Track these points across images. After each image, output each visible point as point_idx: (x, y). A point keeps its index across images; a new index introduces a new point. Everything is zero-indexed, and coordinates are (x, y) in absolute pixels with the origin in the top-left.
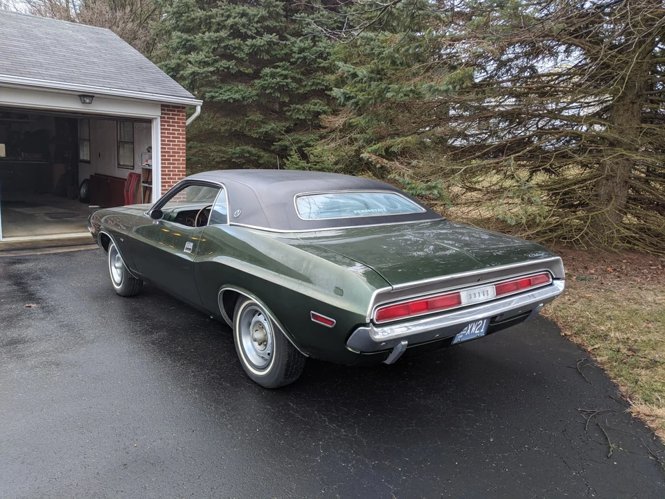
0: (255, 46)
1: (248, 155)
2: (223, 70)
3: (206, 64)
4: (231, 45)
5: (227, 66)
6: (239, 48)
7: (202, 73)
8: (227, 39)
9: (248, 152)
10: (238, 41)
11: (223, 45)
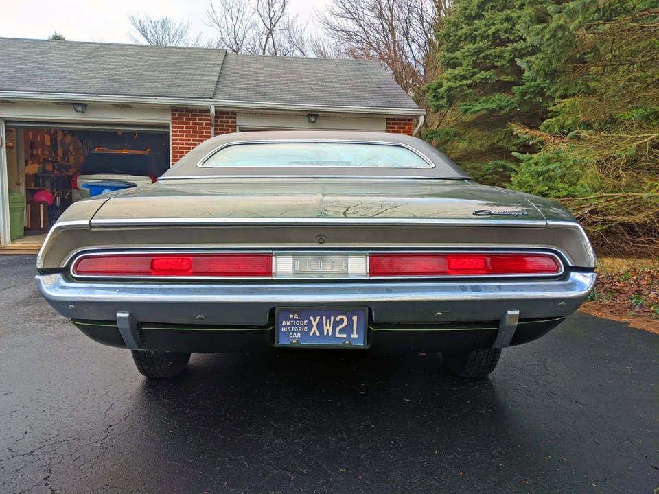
0: (517, 50)
1: (501, 170)
2: (480, 82)
3: (464, 78)
4: (491, 54)
5: (485, 76)
6: (501, 57)
7: (457, 88)
8: (487, 48)
9: (503, 166)
10: (499, 49)
11: (481, 55)
